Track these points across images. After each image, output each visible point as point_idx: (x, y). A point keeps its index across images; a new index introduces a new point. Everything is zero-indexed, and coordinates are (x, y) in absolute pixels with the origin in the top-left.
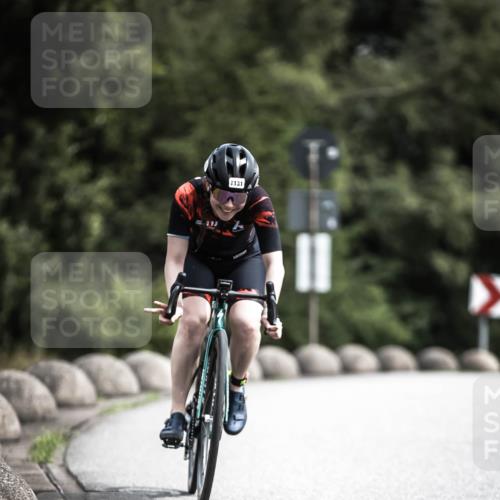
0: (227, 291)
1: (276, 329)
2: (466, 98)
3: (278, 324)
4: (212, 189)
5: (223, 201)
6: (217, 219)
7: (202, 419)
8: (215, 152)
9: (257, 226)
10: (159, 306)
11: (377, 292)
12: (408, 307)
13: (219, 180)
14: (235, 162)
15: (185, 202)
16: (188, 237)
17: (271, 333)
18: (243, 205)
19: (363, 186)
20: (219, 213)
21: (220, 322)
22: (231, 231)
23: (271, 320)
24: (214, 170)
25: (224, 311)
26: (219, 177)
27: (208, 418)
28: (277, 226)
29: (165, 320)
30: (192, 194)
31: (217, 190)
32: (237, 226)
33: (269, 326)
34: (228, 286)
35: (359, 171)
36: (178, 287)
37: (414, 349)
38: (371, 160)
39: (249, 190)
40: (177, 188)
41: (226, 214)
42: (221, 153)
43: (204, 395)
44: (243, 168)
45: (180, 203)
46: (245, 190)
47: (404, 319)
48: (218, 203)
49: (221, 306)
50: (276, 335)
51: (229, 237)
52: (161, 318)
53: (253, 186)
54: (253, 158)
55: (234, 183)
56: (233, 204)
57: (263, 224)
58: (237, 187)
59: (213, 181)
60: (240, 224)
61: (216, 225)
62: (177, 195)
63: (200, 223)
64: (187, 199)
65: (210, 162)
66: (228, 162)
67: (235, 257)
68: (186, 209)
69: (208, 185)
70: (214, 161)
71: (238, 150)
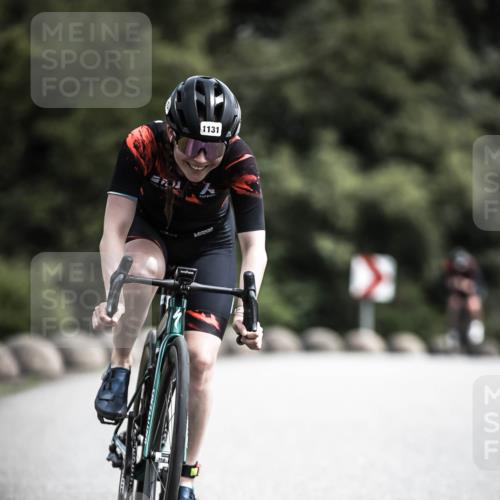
0: (189, 283)
1: (256, 337)
5: (192, 154)
8: (180, 86)
13: (185, 125)
14: (208, 100)
15: (141, 149)
16: (136, 199)
17: (250, 341)
18: (220, 159)
22: (197, 197)
26: (186, 120)
28: (261, 196)
30: (151, 142)
31: (183, 139)
33: (246, 332)
34: (190, 277)
39: (228, 139)
41: (196, 172)
42: (188, 88)
44: (220, 107)
45: (134, 151)
46: (223, 138)
48: (184, 156)
51: (195, 204)
53: (233, 135)
54: (232, 96)
55: (207, 129)
56: (206, 158)
57: (244, 192)
58: (211, 134)
59: (178, 127)
60: (210, 187)
61: (178, 187)
62: (130, 141)
63: (157, 181)
64: (144, 147)
65: (173, 101)
66: (198, 101)
67: (196, 235)
68: (142, 160)
69: (171, 133)
70: (179, 100)
71: (212, 83)
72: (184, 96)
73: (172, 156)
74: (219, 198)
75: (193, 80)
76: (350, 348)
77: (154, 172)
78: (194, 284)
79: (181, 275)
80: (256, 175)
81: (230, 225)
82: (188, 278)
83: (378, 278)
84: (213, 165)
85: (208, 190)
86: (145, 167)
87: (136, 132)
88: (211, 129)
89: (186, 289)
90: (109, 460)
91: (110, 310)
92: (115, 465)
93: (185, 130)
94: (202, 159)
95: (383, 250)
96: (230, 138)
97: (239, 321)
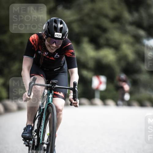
8: (48, 21)
14: (58, 26)
16: (33, 58)
26: (50, 32)
28: (75, 57)
41: (52, 49)
53: (65, 37)
55: (57, 35)
56: (56, 45)
57: (70, 56)
58: (58, 37)
59: (47, 34)
60: (58, 54)
62: (31, 39)
63: (40, 53)
64: (35, 41)
65: (46, 25)
66: (54, 26)
67: (55, 70)
68: (35, 46)
69: (45, 36)
70: (48, 25)
71: (59, 20)
72: (50, 24)
73: (45, 44)
74: (61, 58)
75: (53, 19)
76: (92, 104)
77: (39, 50)
78: (57, 86)
79: (52, 83)
80: (73, 50)
81: (66, 66)
82: (55, 84)
83: (101, 83)
84: (58, 47)
85: (57, 55)
86: (36, 48)
87: (33, 36)
88: (58, 35)
89: (54, 88)
90: (24, 144)
91: (29, 94)
92: (26, 146)
93: (50, 35)
94: (54, 45)
95: (102, 74)
96: (64, 39)
97: (71, 98)
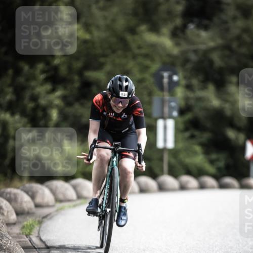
0: (118, 148)
1: (142, 166)
2: (244, 50)
3: (144, 164)
4: (112, 97)
5: (117, 103)
6: (114, 112)
7: (106, 211)
8: (113, 79)
9: (134, 115)
10: (84, 155)
11: (198, 148)
12: (214, 156)
13: (114, 93)
14: (123, 84)
15: (98, 103)
16: (100, 121)
17: (140, 168)
18: (127, 105)
19: (191, 95)
20: (115, 109)
21: (114, 163)
22: (121, 118)
23: (140, 162)
24: (113, 88)
25: (117, 158)
26: (115, 91)
27: (108, 210)
28: (143, 116)
29: (87, 162)
30: (102, 99)
31: (114, 98)
32: (124, 115)
33: (139, 165)
34: (118, 145)
35: (189, 87)
36: (93, 146)
37: (217, 177)
38: (195, 82)
39: (130, 98)
40: (94, 97)
41: (119, 109)
42: (116, 79)
43: (107, 199)
44: (127, 87)
45: (95, 104)
46: (128, 97)
47: (212, 162)
49: (115, 155)
50: (142, 169)
51: (120, 121)
52: (85, 161)
54: (131, 82)
57: (138, 115)
58: (123, 96)
59: (112, 94)
61: (113, 115)
62: (94, 100)
66: (119, 84)
67: (123, 132)
68: (99, 107)
69: (110, 95)
70: (112, 84)
71: (124, 77)
73: (110, 104)
77: (104, 111)
84: (124, 107)
87: (96, 97)
94: (121, 105)
